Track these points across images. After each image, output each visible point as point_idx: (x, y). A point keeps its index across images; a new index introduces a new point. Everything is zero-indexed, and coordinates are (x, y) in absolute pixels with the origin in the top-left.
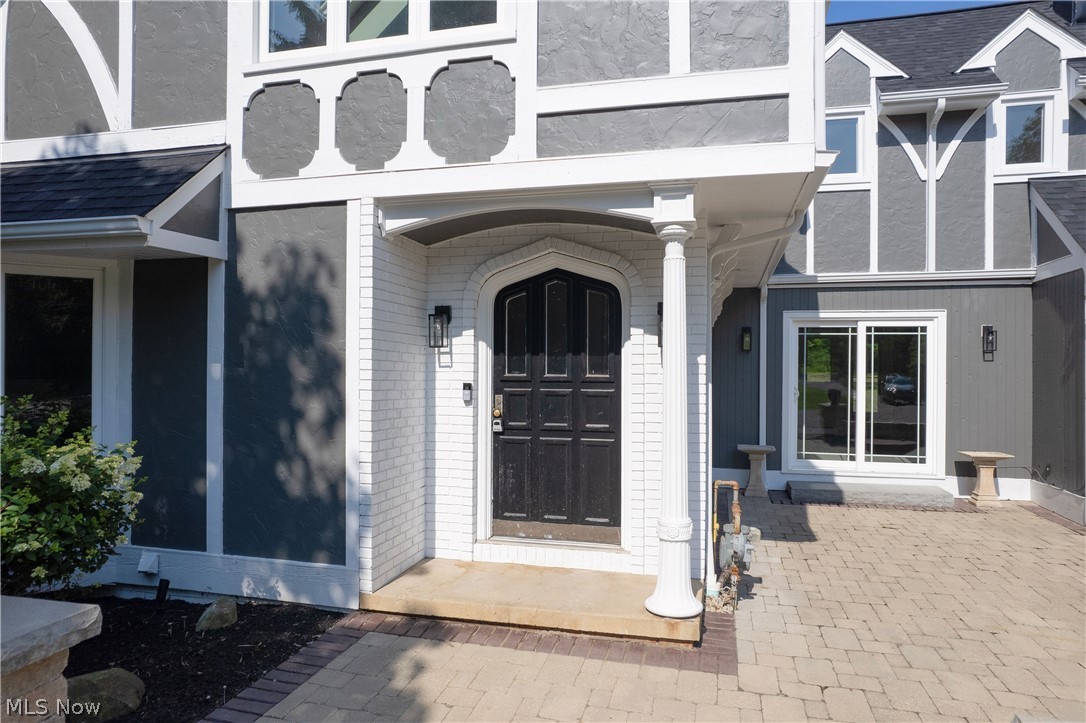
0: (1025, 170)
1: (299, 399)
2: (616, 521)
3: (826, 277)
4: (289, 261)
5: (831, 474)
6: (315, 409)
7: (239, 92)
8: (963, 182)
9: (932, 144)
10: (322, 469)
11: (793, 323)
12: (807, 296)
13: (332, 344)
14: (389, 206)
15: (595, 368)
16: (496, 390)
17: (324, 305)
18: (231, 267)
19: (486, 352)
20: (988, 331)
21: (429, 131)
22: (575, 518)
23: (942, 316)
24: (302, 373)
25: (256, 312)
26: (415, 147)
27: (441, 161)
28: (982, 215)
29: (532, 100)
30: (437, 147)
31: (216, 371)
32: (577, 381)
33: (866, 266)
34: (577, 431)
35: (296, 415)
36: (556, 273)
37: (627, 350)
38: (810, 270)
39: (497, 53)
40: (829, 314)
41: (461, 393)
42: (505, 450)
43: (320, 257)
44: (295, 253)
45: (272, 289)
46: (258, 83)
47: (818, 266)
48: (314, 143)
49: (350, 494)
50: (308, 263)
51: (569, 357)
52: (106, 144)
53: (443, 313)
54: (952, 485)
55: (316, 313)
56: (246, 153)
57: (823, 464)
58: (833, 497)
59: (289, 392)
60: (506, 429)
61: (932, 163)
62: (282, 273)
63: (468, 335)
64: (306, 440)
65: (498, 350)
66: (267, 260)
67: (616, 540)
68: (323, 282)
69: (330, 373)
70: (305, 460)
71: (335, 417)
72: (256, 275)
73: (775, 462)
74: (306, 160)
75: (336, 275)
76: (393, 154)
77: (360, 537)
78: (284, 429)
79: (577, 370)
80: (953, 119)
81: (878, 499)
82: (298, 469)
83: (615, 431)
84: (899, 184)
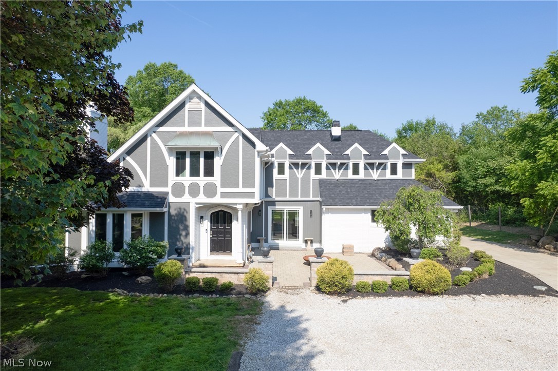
0: (318, 177)
1: (181, 232)
2: (231, 252)
3: (277, 199)
4: (179, 210)
5: (278, 244)
6: (184, 233)
7: (170, 184)
8: (306, 178)
9: (300, 170)
10: (185, 243)
11: (270, 209)
12: (273, 203)
13: (187, 223)
14: (197, 204)
15: (227, 226)
16: (211, 230)
17: (185, 217)
18: (169, 212)
19: (209, 224)
20: (311, 211)
21: (204, 193)
22: (224, 251)
23: (302, 208)
24: (181, 228)
25: (173, 218)
26: (201, 195)
27: (206, 197)
28: (310, 186)
29: (220, 190)
30: (205, 195)
31: (166, 228)
32: (225, 228)
33: (286, 197)
34: (225, 237)
35: (181, 235)
36: (221, 211)
37: (233, 223)
38: (274, 197)
39: (214, 182)
40: (278, 207)
41: (205, 231)
42: (212, 240)
43: (185, 209)
44: (180, 209)
45: (176, 214)
46: (174, 182)
47: (276, 196)
48: (184, 193)
49: (191, 247)
50: (183, 210)
51: (223, 224)
52: (144, 190)
53: (202, 217)
54: (303, 245)
55: (184, 218)
56: (172, 193)
57: (277, 241)
58: (277, 248)
59: (179, 231)
60: (213, 237)
61: (300, 174)
62: (178, 211)
63: (207, 221)
64: (182, 238)
65: (211, 223)
66: (175, 210)
67: (231, 255)
68: (185, 213)
69: (187, 228)
70: (182, 241)
71: (188, 234)
72: (173, 212)
73: (266, 241)
74: (183, 196)
75: (188, 212)
76: (198, 196)
77: (192, 253)
78: (178, 237)
79: (225, 227)
80: (304, 165)
81: (287, 249)
82: (181, 243)
83: (231, 237)
84: (293, 178)
